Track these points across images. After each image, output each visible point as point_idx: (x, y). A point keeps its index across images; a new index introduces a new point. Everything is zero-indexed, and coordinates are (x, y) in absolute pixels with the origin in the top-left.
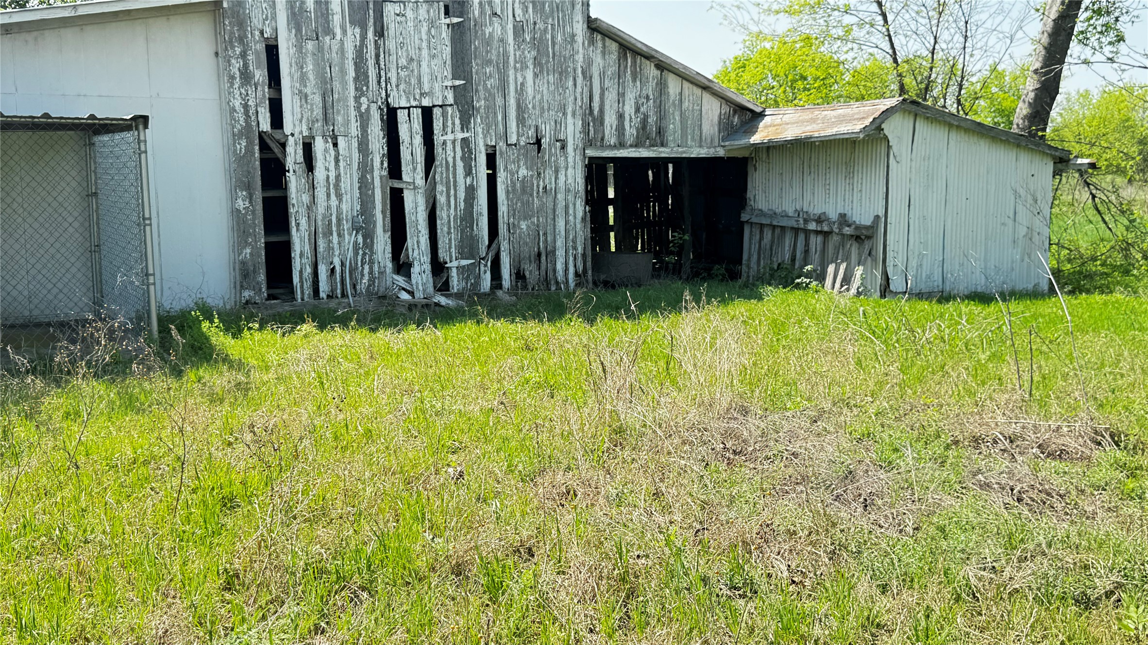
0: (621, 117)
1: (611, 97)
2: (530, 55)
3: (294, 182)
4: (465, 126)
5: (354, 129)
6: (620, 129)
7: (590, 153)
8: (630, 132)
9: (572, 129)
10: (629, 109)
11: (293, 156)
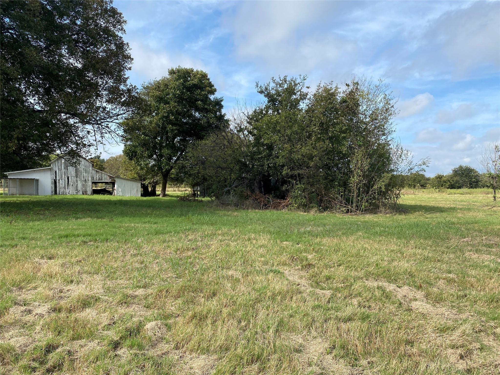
0: (96, 177)
1: (95, 176)
2: (85, 171)
3: (57, 184)
4: (76, 178)
5: (64, 179)
6: (96, 179)
7: (92, 181)
8: (98, 179)
9: (90, 179)
10: (97, 177)
11: (57, 181)
